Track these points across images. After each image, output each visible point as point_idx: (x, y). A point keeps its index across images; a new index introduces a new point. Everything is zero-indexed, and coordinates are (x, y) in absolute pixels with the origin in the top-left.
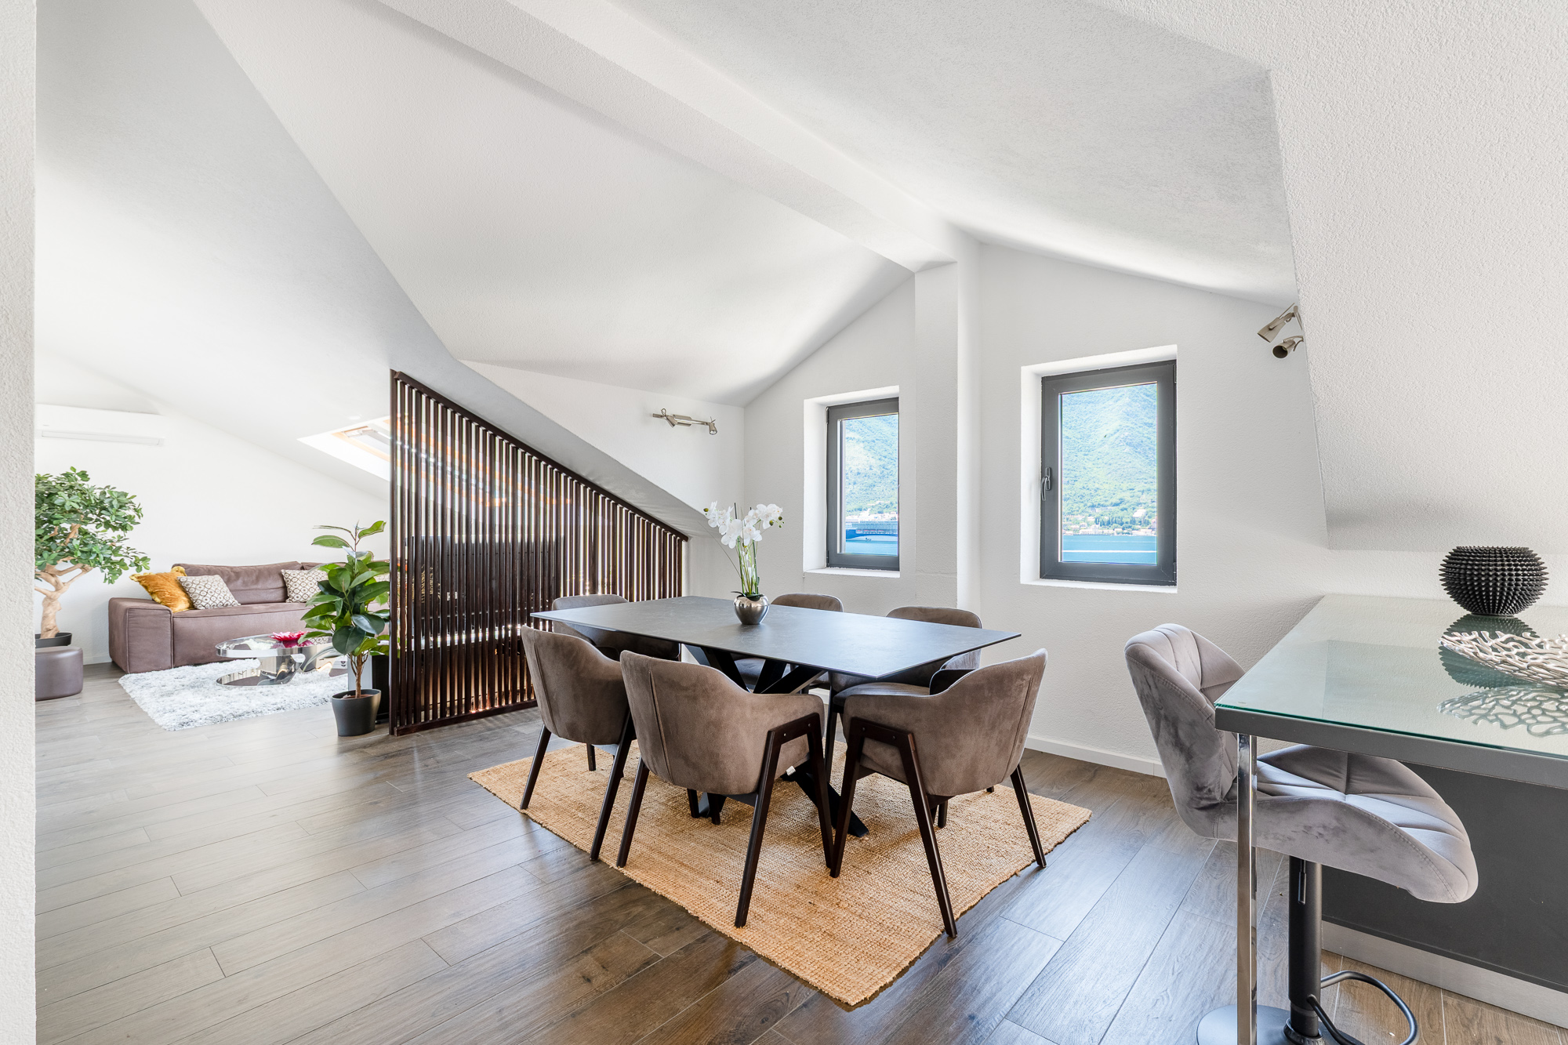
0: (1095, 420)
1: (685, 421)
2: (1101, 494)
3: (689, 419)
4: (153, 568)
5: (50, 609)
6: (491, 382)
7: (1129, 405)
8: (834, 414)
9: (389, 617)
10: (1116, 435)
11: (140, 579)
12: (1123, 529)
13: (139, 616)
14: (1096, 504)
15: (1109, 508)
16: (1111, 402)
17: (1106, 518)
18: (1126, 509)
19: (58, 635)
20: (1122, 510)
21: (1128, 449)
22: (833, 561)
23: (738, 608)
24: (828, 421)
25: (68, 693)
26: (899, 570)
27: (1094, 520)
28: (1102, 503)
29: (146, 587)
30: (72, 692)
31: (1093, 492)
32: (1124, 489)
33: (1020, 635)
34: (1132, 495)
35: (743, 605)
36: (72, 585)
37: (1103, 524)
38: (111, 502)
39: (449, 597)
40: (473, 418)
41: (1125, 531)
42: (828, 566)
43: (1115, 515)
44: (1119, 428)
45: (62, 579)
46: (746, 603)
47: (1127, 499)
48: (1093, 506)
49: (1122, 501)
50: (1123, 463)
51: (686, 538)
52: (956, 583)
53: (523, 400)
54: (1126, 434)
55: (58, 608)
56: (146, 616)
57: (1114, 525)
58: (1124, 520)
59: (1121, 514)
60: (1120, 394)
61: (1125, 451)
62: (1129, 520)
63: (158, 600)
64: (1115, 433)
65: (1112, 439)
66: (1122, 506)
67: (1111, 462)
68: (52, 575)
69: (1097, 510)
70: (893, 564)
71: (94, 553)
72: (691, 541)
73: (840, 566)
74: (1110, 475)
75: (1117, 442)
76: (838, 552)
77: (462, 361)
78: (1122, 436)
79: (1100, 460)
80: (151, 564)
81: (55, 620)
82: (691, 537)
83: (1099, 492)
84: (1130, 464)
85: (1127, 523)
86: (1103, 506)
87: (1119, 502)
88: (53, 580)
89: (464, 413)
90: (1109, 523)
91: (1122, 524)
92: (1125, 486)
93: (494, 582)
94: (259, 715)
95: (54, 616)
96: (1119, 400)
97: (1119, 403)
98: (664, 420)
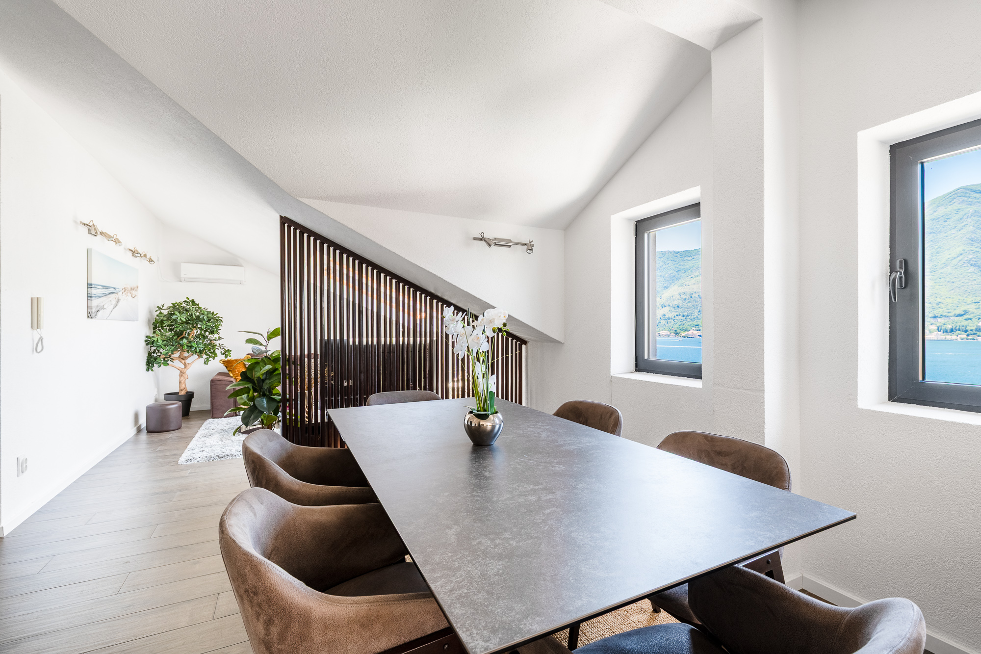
0: (937, 247)
1: (505, 244)
2: (943, 307)
3: (510, 241)
4: (233, 357)
5: (182, 378)
6: (325, 215)
7: (974, 232)
8: (641, 227)
9: (281, 399)
10: (959, 258)
11: (224, 362)
12: (968, 335)
13: (217, 385)
14: (939, 315)
15: (951, 318)
16: (953, 232)
17: (949, 327)
18: (970, 319)
19: (188, 392)
20: (966, 320)
21: (972, 269)
22: (641, 365)
23: (466, 426)
24: (636, 235)
25: (171, 429)
26: (700, 378)
27: (937, 328)
28: (944, 314)
29: (226, 367)
30: (174, 429)
31: (935, 305)
32: (968, 302)
33: (854, 517)
34: (977, 307)
35: (471, 422)
36: (193, 365)
37: (946, 331)
38: (203, 317)
39: (346, 384)
40: (343, 250)
41: (969, 337)
42: (636, 371)
43: (959, 324)
44: (962, 252)
45: (187, 361)
46: (475, 422)
47: (971, 310)
48: (935, 317)
49: (966, 312)
50: (967, 281)
52: (763, 403)
53: (354, 229)
54: (971, 257)
55: (186, 378)
56: (220, 385)
57: (958, 332)
58: (968, 328)
59: (965, 323)
60: (963, 224)
61: (969, 271)
62: (974, 328)
63: (231, 375)
64: (958, 256)
65: (955, 262)
66: (966, 317)
67: (953, 280)
68: (183, 359)
69: (939, 320)
70: (695, 372)
71: (194, 347)
72: (529, 344)
73: (648, 371)
74: (953, 291)
75: (960, 264)
76: (646, 357)
77: (299, 199)
78: (966, 259)
79: (942, 280)
80: (232, 354)
81: (185, 385)
82: (529, 342)
83: (941, 305)
84: (975, 282)
85: (971, 330)
86: (945, 316)
87: (963, 313)
88: (183, 361)
89: (337, 246)
90: (952, 330)
91: (966, 331)
92: (969, 300)
93: (362, 375)
94: (234, 457)
95: (185, 382)
96: (963, 229)
97: (963, 231)
98: (483, 243)
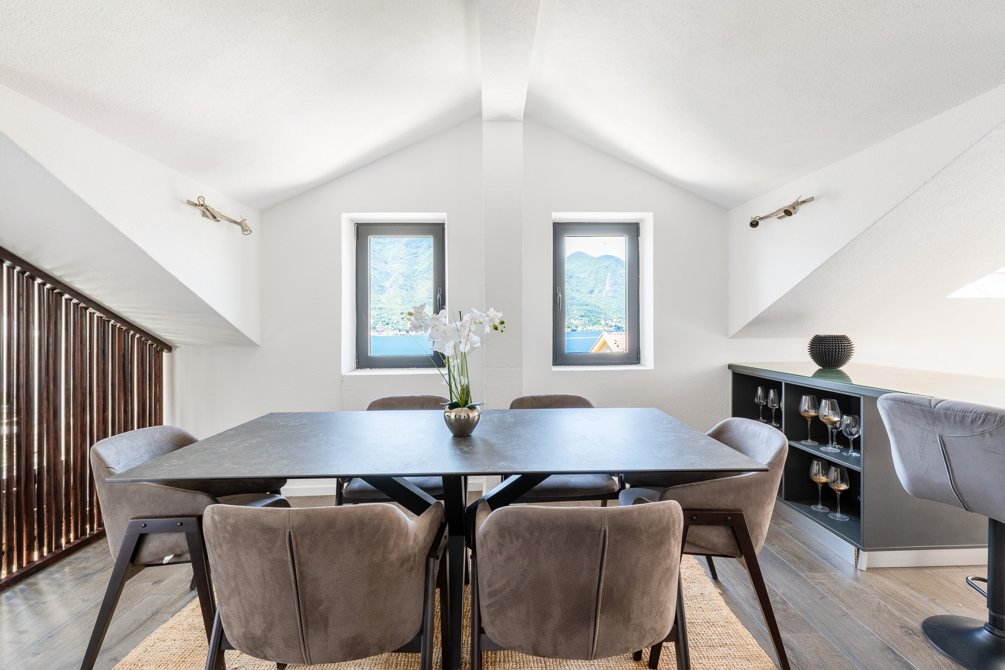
8: (364, 230)
22: (362, 363)
24: (357, 236)
42: (357, 368)
51: (170, 349)
52: (522, 374)
72: (177, 353)
73: (371, 367)
76: (369, 354)
82: (176, 347)
98: (198, 210)
